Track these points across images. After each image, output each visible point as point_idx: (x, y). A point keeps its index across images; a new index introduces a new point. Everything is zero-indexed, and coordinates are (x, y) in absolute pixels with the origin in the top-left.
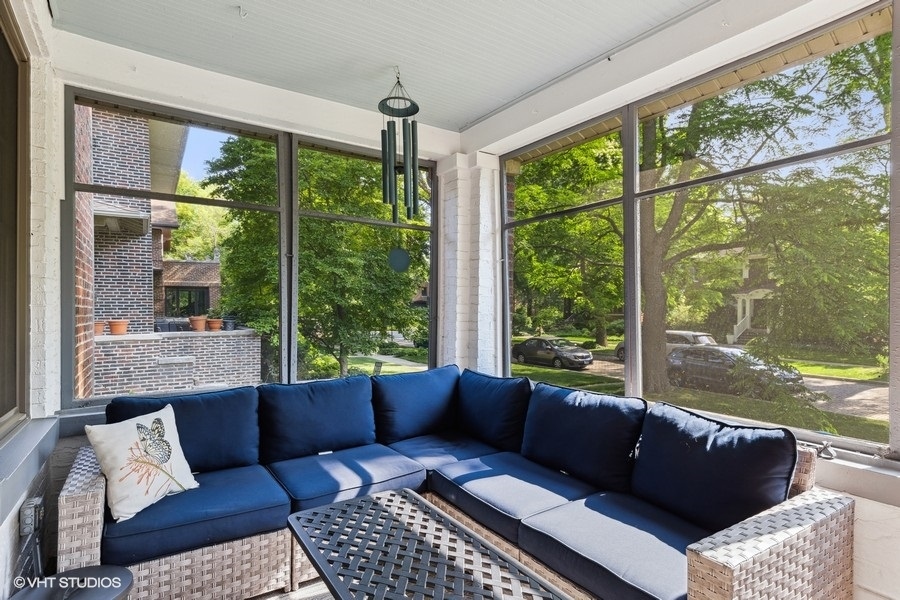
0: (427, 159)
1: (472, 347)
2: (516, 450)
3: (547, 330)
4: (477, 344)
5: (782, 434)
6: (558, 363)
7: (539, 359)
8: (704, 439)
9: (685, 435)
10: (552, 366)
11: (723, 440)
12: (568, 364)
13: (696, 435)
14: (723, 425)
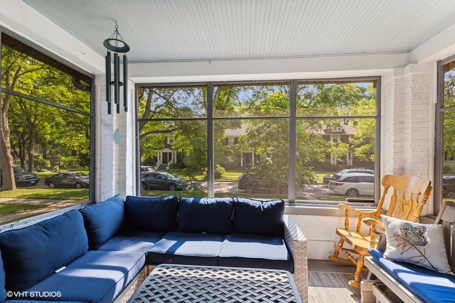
0: (91, 72)
1: (122, 184)
2: (176, 230)
3: (61, 168)
4: (125, 182)
5: (281, 201)
6: (78, 186)
7: (64, 185)
8: (260, 207)
9: (253, 207)
10: (75, 188)
11: (266, 207)
12: (85, 185)
13: (257, 206)
14: (262, 202)
